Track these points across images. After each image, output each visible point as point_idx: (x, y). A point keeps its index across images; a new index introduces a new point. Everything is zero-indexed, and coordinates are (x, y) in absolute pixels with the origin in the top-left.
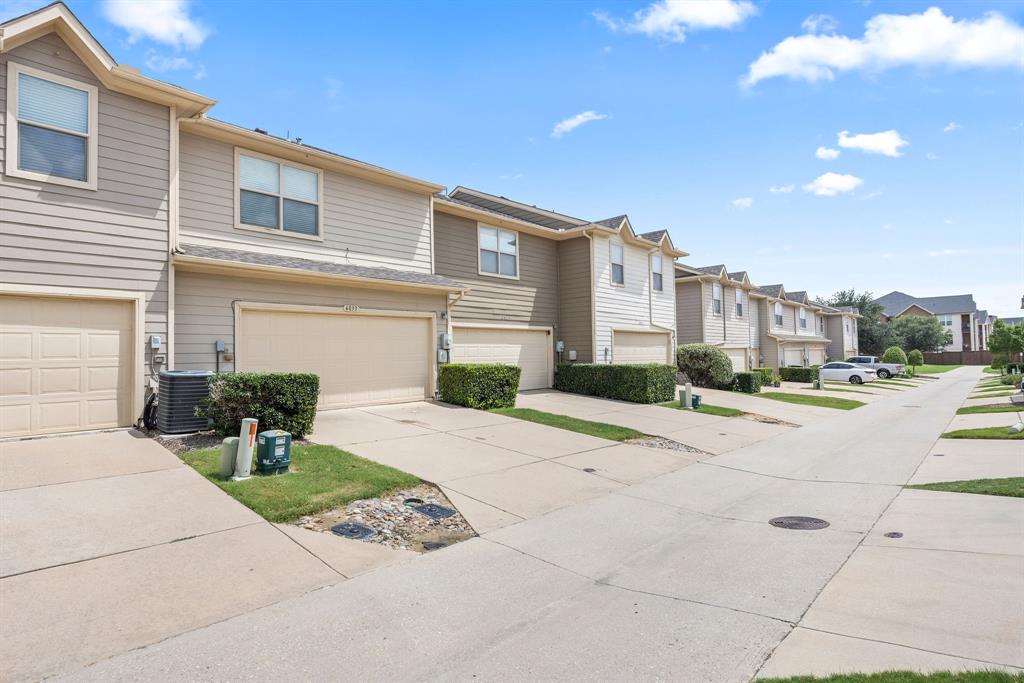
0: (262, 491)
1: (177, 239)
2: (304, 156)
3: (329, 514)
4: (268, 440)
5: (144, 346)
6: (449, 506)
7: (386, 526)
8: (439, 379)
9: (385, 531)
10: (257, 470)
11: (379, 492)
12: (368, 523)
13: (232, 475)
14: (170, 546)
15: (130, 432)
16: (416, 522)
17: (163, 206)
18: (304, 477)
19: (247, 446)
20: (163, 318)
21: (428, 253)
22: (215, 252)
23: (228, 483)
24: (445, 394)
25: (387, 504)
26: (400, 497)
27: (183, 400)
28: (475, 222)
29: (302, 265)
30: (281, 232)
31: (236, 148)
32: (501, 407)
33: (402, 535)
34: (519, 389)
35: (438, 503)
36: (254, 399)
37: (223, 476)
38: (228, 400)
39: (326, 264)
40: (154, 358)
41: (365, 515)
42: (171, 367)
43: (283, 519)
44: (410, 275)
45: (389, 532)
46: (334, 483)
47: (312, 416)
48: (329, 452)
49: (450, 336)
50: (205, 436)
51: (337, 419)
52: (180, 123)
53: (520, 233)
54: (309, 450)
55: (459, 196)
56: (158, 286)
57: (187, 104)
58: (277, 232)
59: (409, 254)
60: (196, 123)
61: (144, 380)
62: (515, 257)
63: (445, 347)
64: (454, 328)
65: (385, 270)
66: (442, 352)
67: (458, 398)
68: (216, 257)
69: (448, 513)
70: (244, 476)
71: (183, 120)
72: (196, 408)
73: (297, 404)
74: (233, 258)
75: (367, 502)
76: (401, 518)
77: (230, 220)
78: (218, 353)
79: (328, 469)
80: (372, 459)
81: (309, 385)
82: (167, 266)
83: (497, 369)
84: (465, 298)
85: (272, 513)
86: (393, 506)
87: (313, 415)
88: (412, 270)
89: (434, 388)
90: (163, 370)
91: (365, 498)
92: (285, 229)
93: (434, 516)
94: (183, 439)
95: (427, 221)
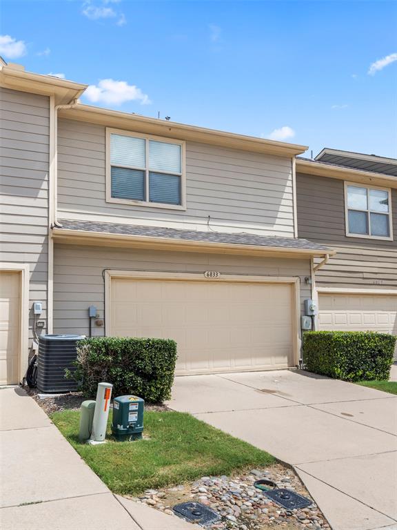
0: (112, 458)
1: (56, 215)
2: (168, 130)
3: (175, 489)
4: (121, 404)
5: (28, 311)
6: (305, 494)
7: (231, 511)
8: (303, 347)
9: (229, 517)
10: (113, 434)
11: (228, 469)
12: (213, 505)
13: (89, 438)
14: (18, 510)
15: (16, 391)
16: (266, 510)
17: (44, 185)
18: (154, 445)
19: (103, 410)
20: (43, 287)
21: (290, 216)
22: (88, 225)
23: (83, 446)
24: (309, 363)
25: (236, 484)
26: (251, 477)
27: (56, 362)
28: (342, 181)
29: (166, 234)
30: (147, 204)
31: (107, 128)
32: (372, 379)
33: (247, 524)
34: (393, 360)
35: (292, 489)
36: (115, 363)
37: (80, 439)
38: (92, 364)
39: (189, 232)
40: (36, 323)
41: (210, 496)
42: (51, 332)
43: (126, 491)
44: (272, 239)
45: (234, 519)
46: (185, 455)
47: (170, 382)
48: (185, 420)
49: (315, 302)
50: (74, 397)
51: (196, 385)
52: (59, 110)
53: (393, 190)
54: (164, 417)
55: (326, 158)
56: (39, 258)
57: (64, 92)
58: (143, 204)
59: (270, 219)
60: (71, 108)
61: (28, 343)
62: (387, 216)
63: (309, 313)
64: (320, 293)
65: (246, 236)
66: (306, 319)
67: (323, 368)
68: (89, 229)
69: (304, 502)
70: (99, 441)
71: (61, 107)
72: (67, 370)
73: (154, 369)
74: (103, 229)
75: (215, 480)
76: (249, 504)
77: (101, 195)
78: (90, 318)
79: (180, 439)
80: (226, 430)
81: (167, 350)
82: (47, 239)
83: (367, 337)
84: (329, 261)
85: (119, 484)
86: (241, 487)
87: (171, 380)
88: (273, 234)
89: (298, 356)
90: (43, 334)
91: (214, 474)
92: (151, 201)
93: (287, 506)
94: (56, 398)
95: (289, 183)
